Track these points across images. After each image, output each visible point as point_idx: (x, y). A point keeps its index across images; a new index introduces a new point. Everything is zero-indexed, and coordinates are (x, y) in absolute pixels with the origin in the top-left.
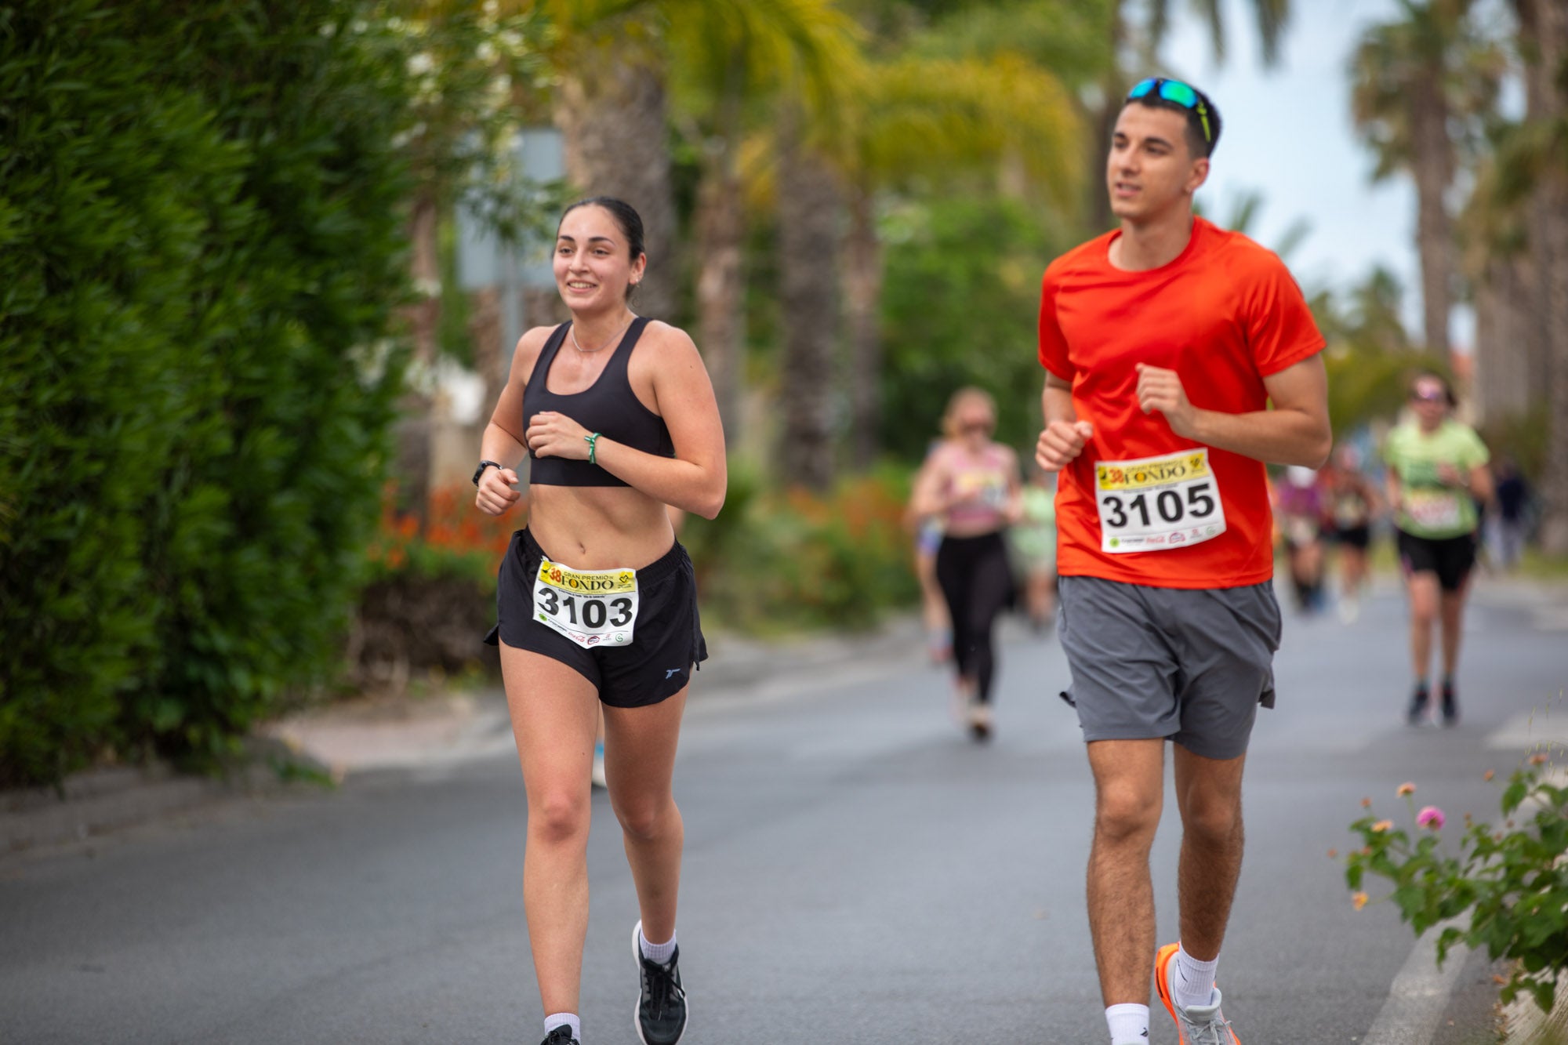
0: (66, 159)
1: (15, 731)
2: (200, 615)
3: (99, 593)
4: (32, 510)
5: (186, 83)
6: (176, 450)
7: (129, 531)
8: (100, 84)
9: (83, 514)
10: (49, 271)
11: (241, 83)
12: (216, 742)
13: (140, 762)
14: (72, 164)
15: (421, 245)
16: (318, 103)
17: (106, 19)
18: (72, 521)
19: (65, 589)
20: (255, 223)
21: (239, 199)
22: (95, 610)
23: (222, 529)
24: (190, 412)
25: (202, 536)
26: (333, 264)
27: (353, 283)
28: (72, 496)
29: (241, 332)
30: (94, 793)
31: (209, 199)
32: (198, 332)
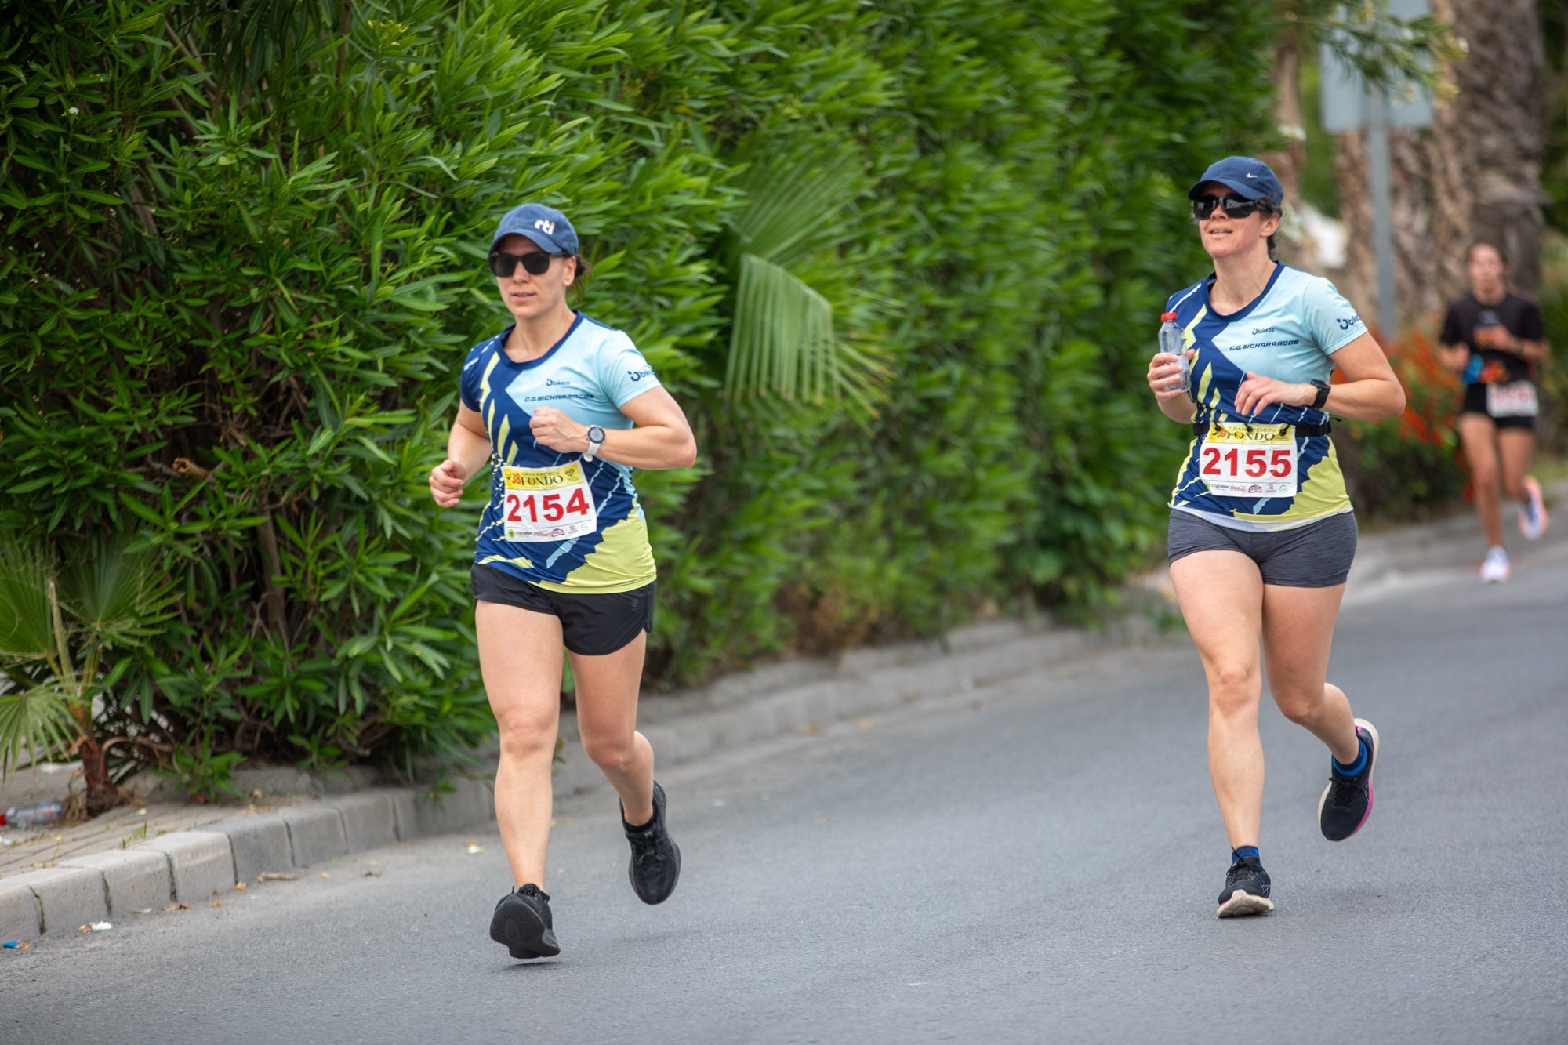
0: (934, 19)
1: (900, 586)
2: (1075, 470)
3: (976, 449)
4: (911, 368)
6: (1046, 306)
7: (1004, 390)
9: (957, 370)
10: (921, 132)
12: (1094, 593)
13: (1020, 616)
14: (942, 25)
15: (1284, 91)
18: (947, 379)
19: (944, 445)
20: (1121, 74)
21: (1102, 54)
22: (971, 467)
23: (1094, 382)
24: (1059, 267)
25: (1073, 390)
26: (1197, 112)
27: (1218, 131)
28: (948, 354)
29: (1108, 185)
30: (977, 647)
31: (1073, 54)
32: (1065, 188)
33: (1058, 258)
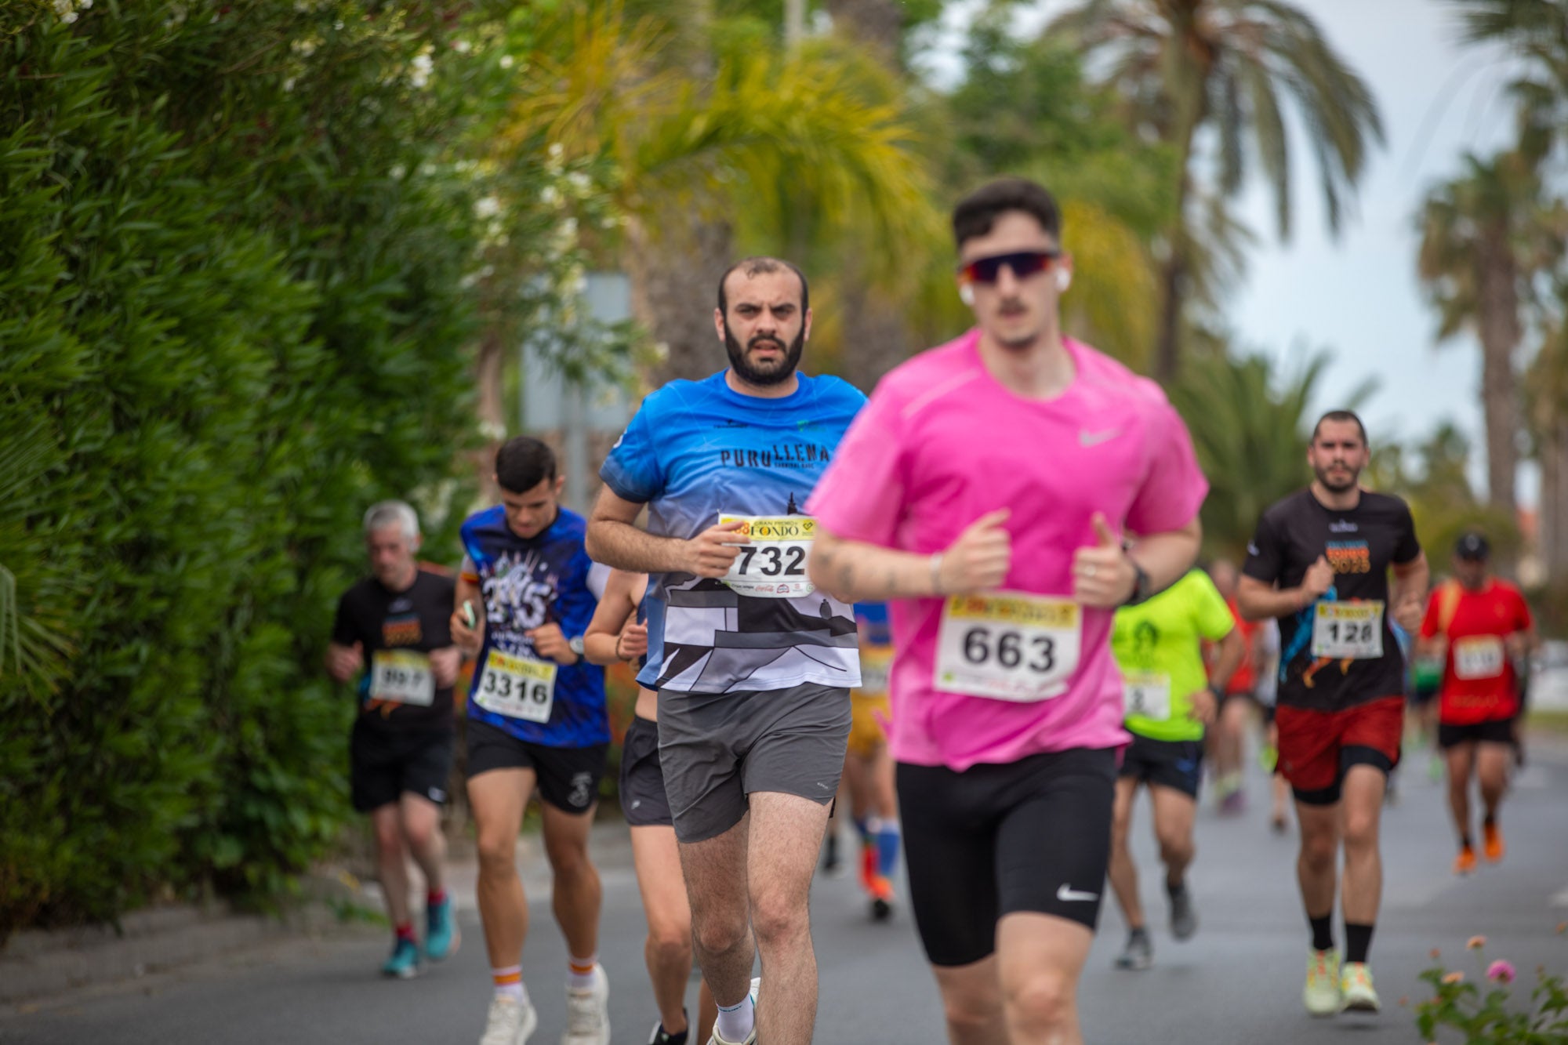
0: (136, 298)
1: (74, 868)
2: (262, 755)
3: (161, 730)
4: (96, 646)
5: (255, 224)
6: (239, 589)
7: (192, 671)
8: (171, 224)
9: (145, 651)
10: (117, 409)
11: (310, 224)
12: (275, 881)
13: (198, 901)
14: (143, 303)
15: (487, 386)
16: (386, 244)
17: (178, 160)
18: (135, 658)
19: (127, 725)
20: (322, 363)
21: (307, 339)
22: (153, 747)
23: (284, 667)
24: (255, 550)
25: (264, 675)
26: (399, 405)
27: (419, 424)
28: (136, 633)
29: (306, 471)
30: (151, 931)
31: (277, 339)
32: (263, 471)
33: (253, 542)
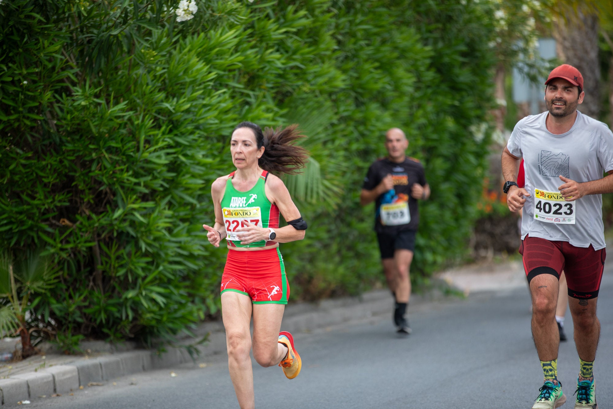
0: (363, 55)
1: (344, 275)
4: (350, 190)
5: (408, 24)
8: (376, 26)
10: (356, 99)
11: (429, 24)
14: (365, 57)
15: (499, 85)
16: (459, 31)
19: (362, 220)
20: (435, 78)
21: (429, 69)
26: (465, 94)
27: (472, 101)
29: (429, 121)
30: (373, 300)
31: (417, 70)
32: (412, 121)
